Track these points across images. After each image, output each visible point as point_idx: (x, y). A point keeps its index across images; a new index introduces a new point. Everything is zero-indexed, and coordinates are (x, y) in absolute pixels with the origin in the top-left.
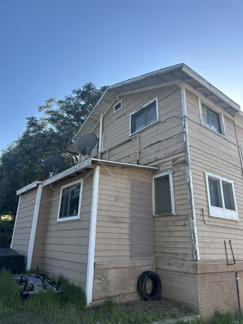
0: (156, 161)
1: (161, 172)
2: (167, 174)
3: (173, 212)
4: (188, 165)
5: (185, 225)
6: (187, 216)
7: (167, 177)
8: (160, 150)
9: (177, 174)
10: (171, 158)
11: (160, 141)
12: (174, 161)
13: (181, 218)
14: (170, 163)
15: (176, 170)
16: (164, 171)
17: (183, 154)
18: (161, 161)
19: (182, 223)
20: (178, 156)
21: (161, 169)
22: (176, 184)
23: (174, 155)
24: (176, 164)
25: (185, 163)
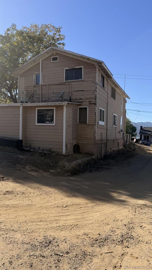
0: (80, 99)
1: (83, 106)
2: (86, 107)
3: (87, 123)
4: (96, 105)
5: (92, 128)
6: (93, 125)
7: (86, 108)
8: (82, 95)
9: (90, 108)
10: (88, 100)
11: (83, 90)
12: (90, 102)
13: (91, 125)
14: (88, 102)
15: (90, 106)
16: (84, 105)
17: (94, 100)
18: (83, 100)
19: (91, 127)
20: (92, 100)
21: (83, 104)
22: (90, 112)
23: (90, 99)
24: (90, 104)
25: (95, 104)
